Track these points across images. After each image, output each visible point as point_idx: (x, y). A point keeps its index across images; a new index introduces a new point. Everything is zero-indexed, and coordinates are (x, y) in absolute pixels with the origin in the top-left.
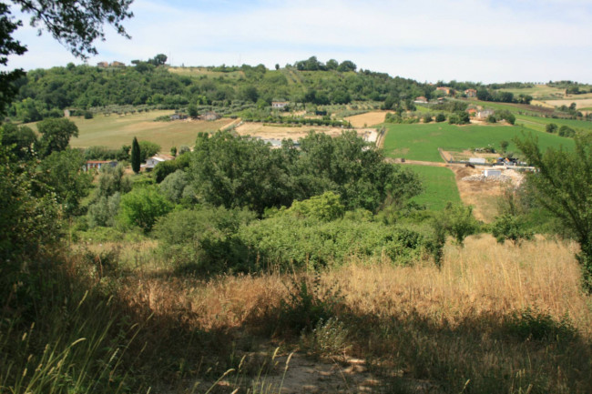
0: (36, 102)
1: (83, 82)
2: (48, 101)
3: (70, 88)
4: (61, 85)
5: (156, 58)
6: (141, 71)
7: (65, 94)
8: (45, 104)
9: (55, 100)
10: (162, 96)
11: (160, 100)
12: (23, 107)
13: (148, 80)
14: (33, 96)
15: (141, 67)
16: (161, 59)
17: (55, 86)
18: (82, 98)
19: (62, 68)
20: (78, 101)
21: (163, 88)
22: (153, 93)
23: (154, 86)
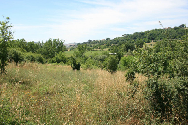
0: (146, 39)
1: (159, 33)
2: (149, 38)
3: (155, 35)
4: (152, 34)
5: (181, 26)
6: (175, 29)
7: (153, 36)
8: (148, 39)
9: (150, 38)
10: (180, 36)
11: (180, 37)
12: (142, 40)
13: (177, 32)
14: (145, 37)
15: (175, 28)
16: (183, 26)
17: (151, 35)
18: (158, 37)
19: (154, 30)
20: (156, 38)
21: (181, 34)
22: (178, 35)
23: (179, 33)
